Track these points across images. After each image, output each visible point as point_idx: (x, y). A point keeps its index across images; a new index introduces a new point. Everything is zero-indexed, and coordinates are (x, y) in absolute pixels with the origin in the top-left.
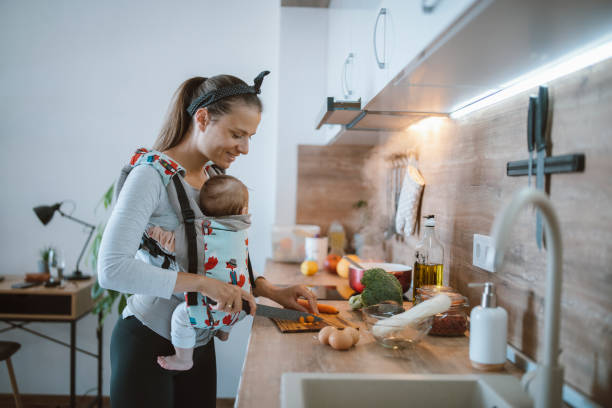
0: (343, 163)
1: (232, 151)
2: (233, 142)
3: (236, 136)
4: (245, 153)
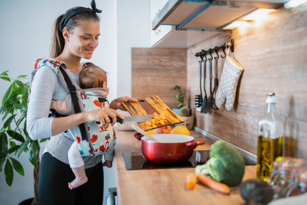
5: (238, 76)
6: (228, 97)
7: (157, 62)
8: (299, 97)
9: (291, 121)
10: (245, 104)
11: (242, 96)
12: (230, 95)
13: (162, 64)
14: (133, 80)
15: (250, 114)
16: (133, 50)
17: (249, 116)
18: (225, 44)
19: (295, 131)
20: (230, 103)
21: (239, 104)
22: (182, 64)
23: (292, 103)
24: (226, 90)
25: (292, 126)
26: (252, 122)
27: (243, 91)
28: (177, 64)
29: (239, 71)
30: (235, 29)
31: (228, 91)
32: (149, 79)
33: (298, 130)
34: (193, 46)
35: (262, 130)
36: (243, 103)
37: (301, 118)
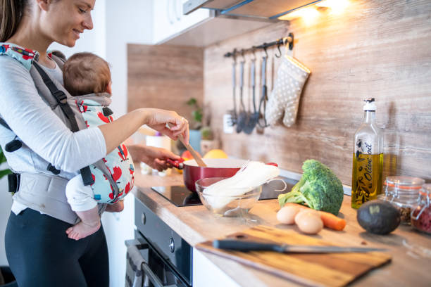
0: (172, 62)
1: (79, 28)
2: (80, 18)
3: (82, 11)
4: (89, 28)
5: (302, 81)
6: (288, 110)
7: (163, 65)
8: (402, 104)
9: (391, 133)
10: (312, 118)
11: (307, 107)
12: (291, 106)
13: (171, 67)
14: (129, 91)
15: (322, 130)
16: (130, 47)
17: (320, 133)
18: (282, 39)
19: (397, 145)
20: (291, 117)
21: (304, 118)
22: (197, 68)
23: (392, 110)
24: (286, 100)
25: (392, 140)
26: (326, 140)
27: (310, 101)
28: (190, 68)
29: (305, 75)
30: (295, 20)
31: (288, 101)
32: (152, 89)
33: (402, 143)
34: (217, 44)
35: (360, 145)
36: (310, 116)
37: (407, 129)
